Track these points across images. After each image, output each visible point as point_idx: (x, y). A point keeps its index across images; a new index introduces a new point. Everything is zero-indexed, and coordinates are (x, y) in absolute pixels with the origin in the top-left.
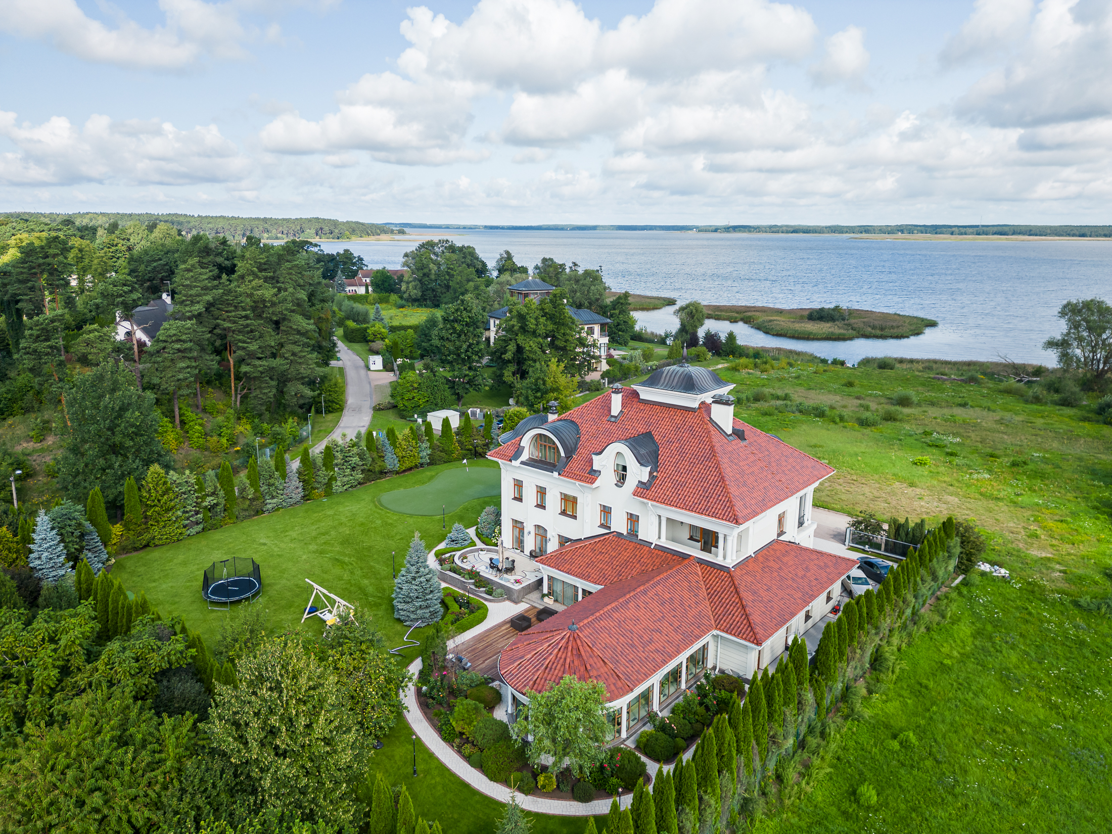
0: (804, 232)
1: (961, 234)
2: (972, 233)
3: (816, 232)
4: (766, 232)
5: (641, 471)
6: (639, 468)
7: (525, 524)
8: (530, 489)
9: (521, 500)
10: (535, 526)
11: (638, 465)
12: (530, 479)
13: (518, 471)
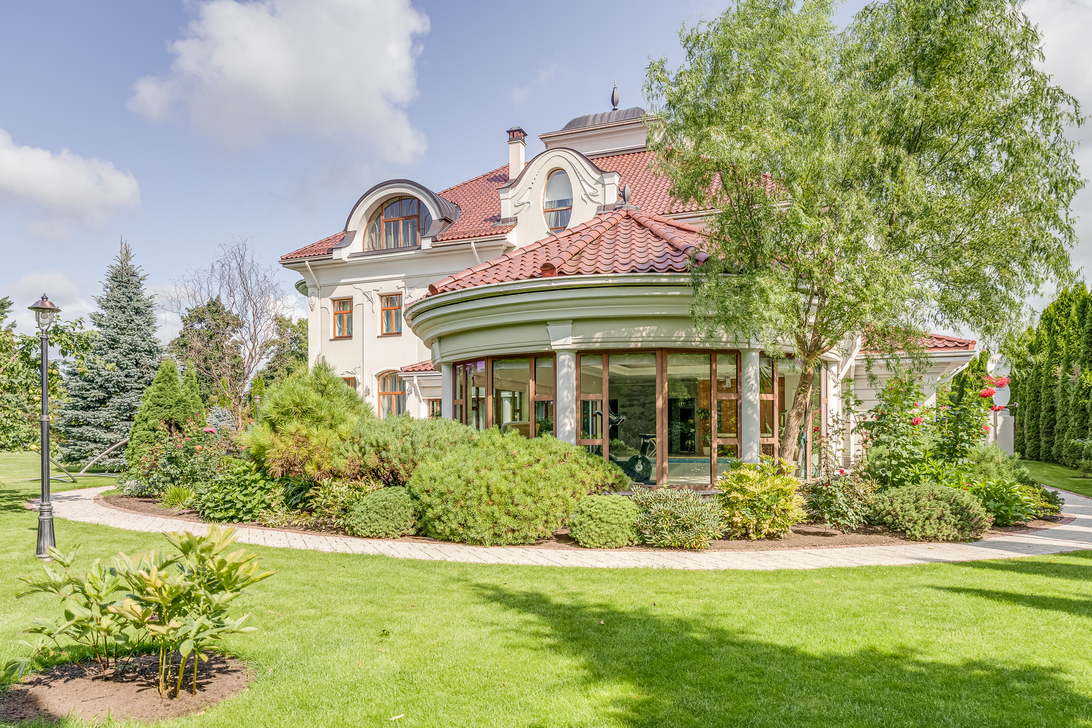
5: (604, 185)
6: (598, 182)
7: (359, 377)
8: (367, 305)
9: (350, 337)
10: (378, 376)
11: (597, 177)
12: (366, 287)
13: (342, 281)
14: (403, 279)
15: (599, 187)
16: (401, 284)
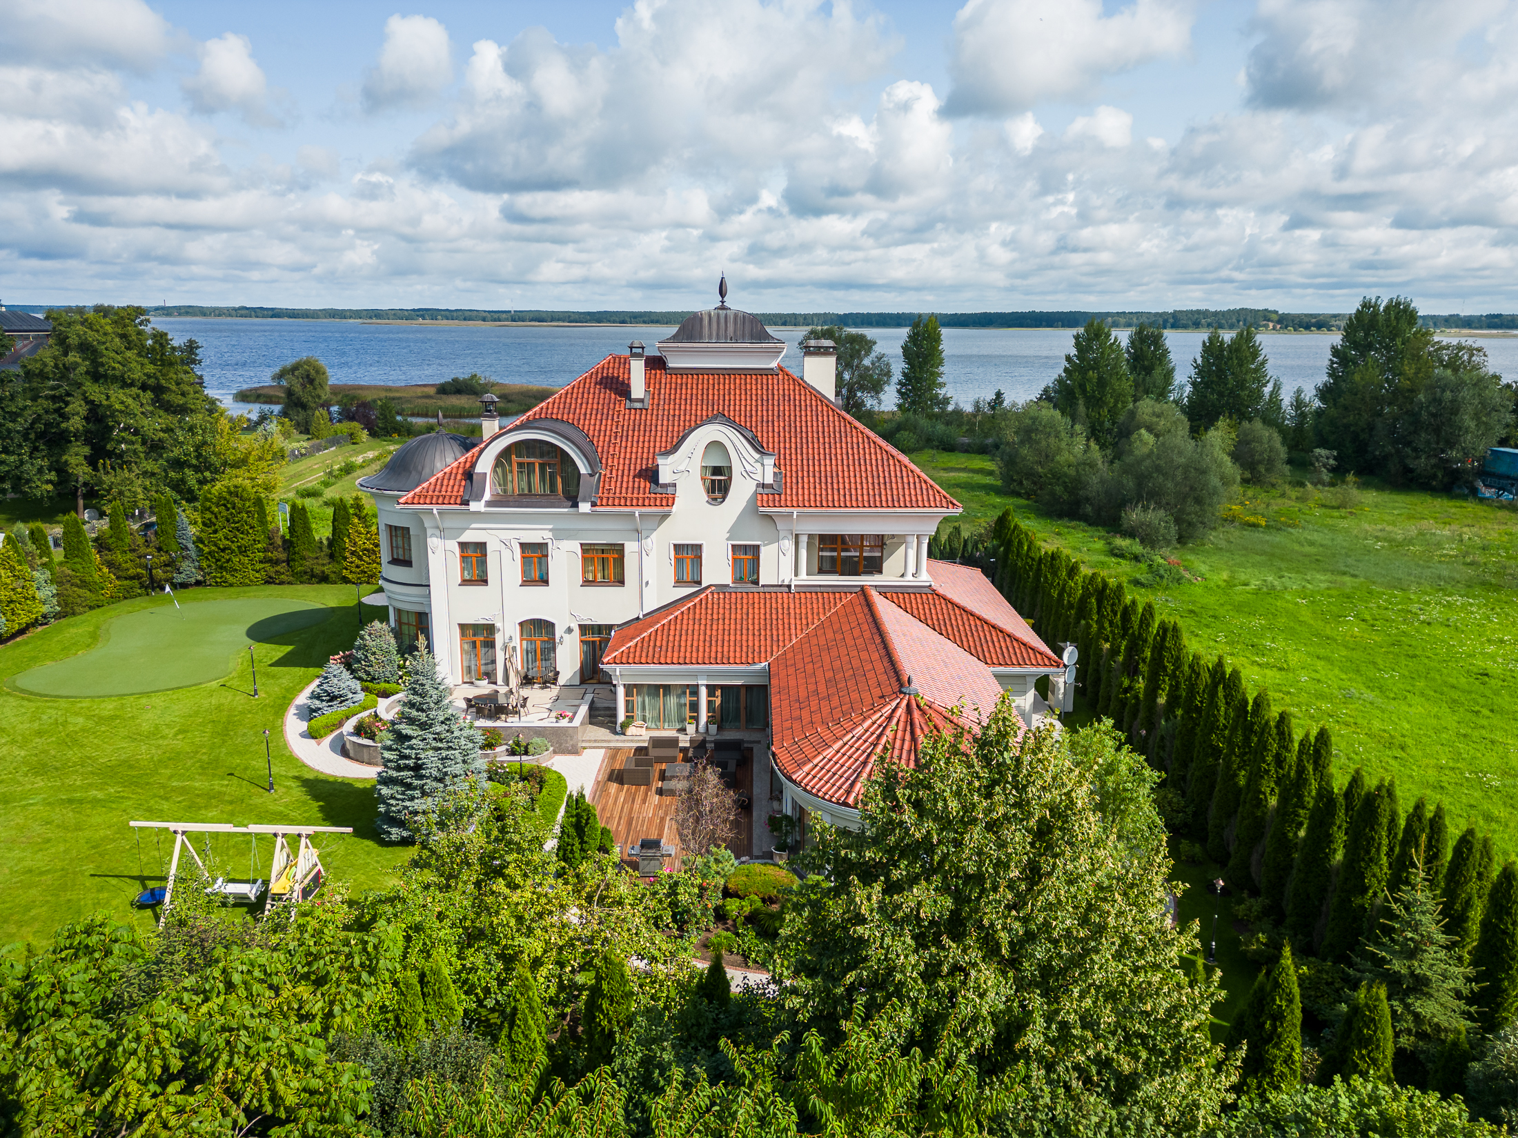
0: (290, 317)
1: (495, 320)
2: (507, 320)
3: (307, 317)
4: (230, 315)
5: (763, 465)
6: (757, 461)
7: (498, 625)
8: (506, 554)
9: (485, 582)
10: (521, 624)
11: (757, 456)
12: (505, 535)
13: (473, 526)
14: (550, 530)
15: (758, 465)
16: (550, 535)
